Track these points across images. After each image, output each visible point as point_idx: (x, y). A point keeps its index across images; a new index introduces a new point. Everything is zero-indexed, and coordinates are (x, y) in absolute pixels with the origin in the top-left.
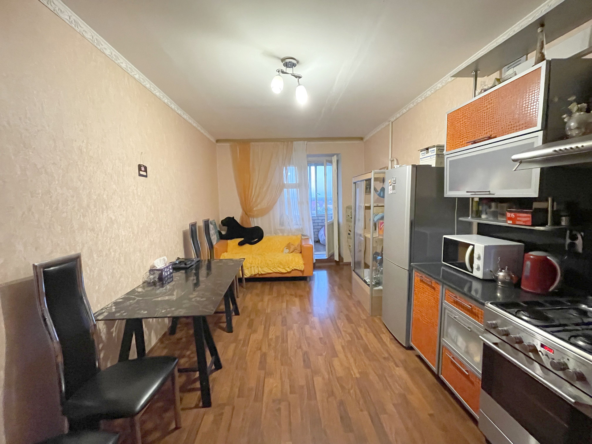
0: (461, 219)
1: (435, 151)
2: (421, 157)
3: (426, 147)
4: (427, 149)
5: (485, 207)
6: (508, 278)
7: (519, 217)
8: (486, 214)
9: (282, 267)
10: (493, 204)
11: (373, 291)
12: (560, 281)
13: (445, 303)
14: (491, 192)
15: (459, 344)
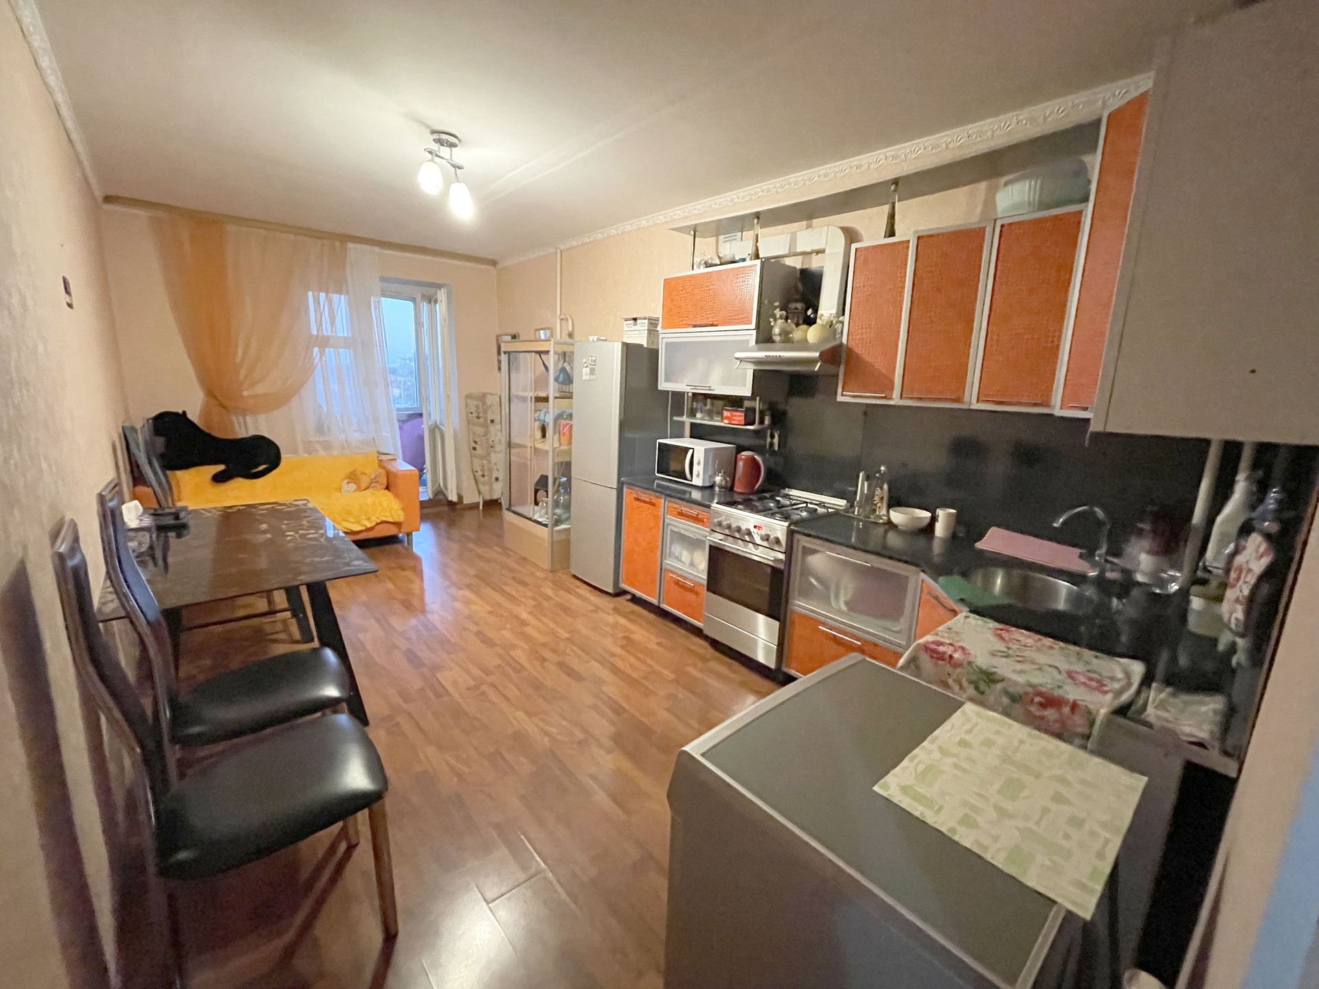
0: (676, 418)
1: (646, 324)
2: (625, 329)
3: (635, 317)
4: (635, 319)
5: (700, 405)
6: (723, 483)
7: (735, 416)
8: (702, 412)
9: (352, 520)
10: (709, 401)
11: (554, 533)
12: (764, 477)
13: (668, 519)
14: (712, 388)
15: (683, 559)
